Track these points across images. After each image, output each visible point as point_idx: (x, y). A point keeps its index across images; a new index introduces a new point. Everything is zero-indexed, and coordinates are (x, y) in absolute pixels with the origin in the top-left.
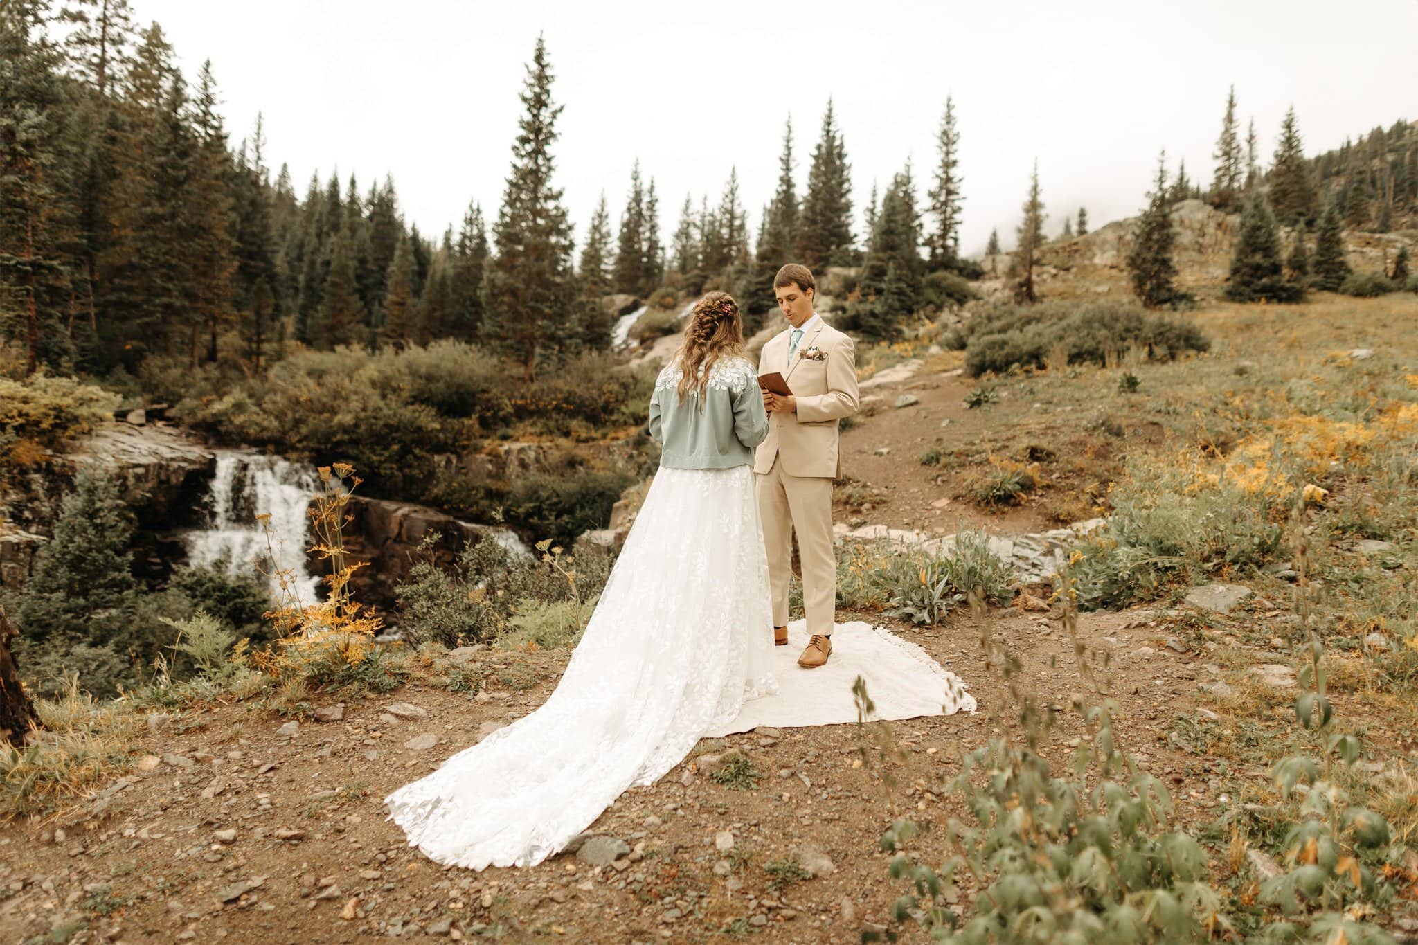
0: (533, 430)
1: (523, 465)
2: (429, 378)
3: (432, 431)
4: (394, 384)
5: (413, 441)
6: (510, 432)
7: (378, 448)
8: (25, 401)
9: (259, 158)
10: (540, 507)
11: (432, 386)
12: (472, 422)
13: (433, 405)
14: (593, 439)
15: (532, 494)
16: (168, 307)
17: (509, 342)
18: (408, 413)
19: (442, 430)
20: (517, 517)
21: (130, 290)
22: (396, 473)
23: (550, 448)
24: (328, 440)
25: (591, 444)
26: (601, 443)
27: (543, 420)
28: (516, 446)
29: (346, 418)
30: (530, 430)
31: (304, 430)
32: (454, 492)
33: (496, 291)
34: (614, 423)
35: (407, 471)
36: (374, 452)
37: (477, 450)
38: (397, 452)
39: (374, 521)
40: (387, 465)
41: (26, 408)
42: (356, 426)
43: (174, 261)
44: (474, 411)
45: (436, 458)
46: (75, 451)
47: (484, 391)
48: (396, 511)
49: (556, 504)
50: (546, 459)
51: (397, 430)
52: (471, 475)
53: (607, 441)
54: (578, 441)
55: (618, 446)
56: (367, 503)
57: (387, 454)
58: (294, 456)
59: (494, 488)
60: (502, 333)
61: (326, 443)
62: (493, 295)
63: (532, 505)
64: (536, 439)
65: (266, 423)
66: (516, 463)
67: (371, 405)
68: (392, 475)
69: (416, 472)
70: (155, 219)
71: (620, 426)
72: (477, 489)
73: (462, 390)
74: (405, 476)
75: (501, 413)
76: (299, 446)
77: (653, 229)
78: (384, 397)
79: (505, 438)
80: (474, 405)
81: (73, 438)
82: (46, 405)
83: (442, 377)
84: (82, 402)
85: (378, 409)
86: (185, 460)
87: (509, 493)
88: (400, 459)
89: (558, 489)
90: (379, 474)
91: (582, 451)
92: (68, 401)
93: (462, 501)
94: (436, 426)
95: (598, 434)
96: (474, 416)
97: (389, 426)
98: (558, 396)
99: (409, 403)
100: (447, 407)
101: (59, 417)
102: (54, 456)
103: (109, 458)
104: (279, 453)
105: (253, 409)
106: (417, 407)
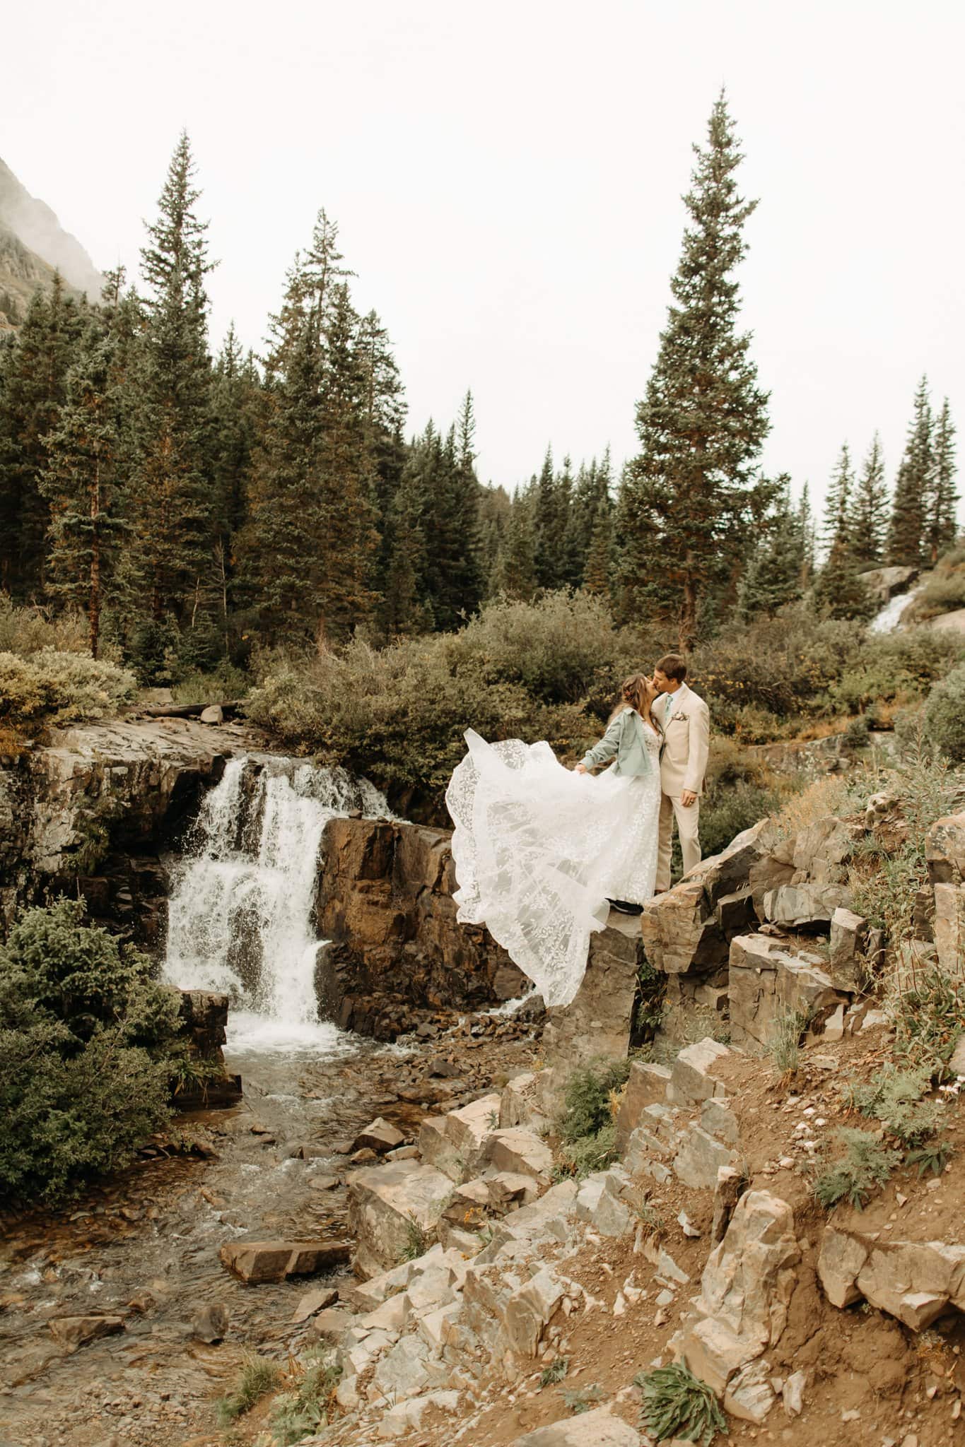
2: (526, 644)
3: (510, 723)
7: (430, 747)
9: (466, 445)
11: (528, 656)
12: (573, 711)
13: (524, 684)
14: (774, 739)
16: (290, 587)
17: (650, 587)
18: (478, 696)
24: (363, 735)
25: (768, 745)
26: (786, 745)
29: (387, 702)
31: (336, 718)
34: (813, 711)
36: (423, 754)
39: (406, 855)
40: (440, 773)
42: (403, 712)
44: (584, 693)
47: (607, 664)
48: (438, 843)
53: (797, 742)
54: (746, 741)
55: (815, 750)
56: (403, 829)
57: (441, 755)
58: (320, 756)
61: (362, 738)
65: (303, 713)
67: (431, 682)
71: (822, 717)
73: (574, 662)
76: (329, 742)
77: (946, 471)
78: (453, 673)
80: (591, 683)
81: (59, 726)
82: (33, 683)
83: (541, 641)
84: (82, 680)
85: (439, 688)
86: (183, 758)
91: (753, 756)
92: (62, 678)
94: (520, 714)
95: (784, 731)
96: (583, 703)
97: (446, 713)
98: (721, 667)
99: (489, 683)
100: (546, 690)
101: (49, 698)
102: (34, 748)
103: (88, 752)
104: (311, 752)
105: (300, 693)
106: (498, 687)
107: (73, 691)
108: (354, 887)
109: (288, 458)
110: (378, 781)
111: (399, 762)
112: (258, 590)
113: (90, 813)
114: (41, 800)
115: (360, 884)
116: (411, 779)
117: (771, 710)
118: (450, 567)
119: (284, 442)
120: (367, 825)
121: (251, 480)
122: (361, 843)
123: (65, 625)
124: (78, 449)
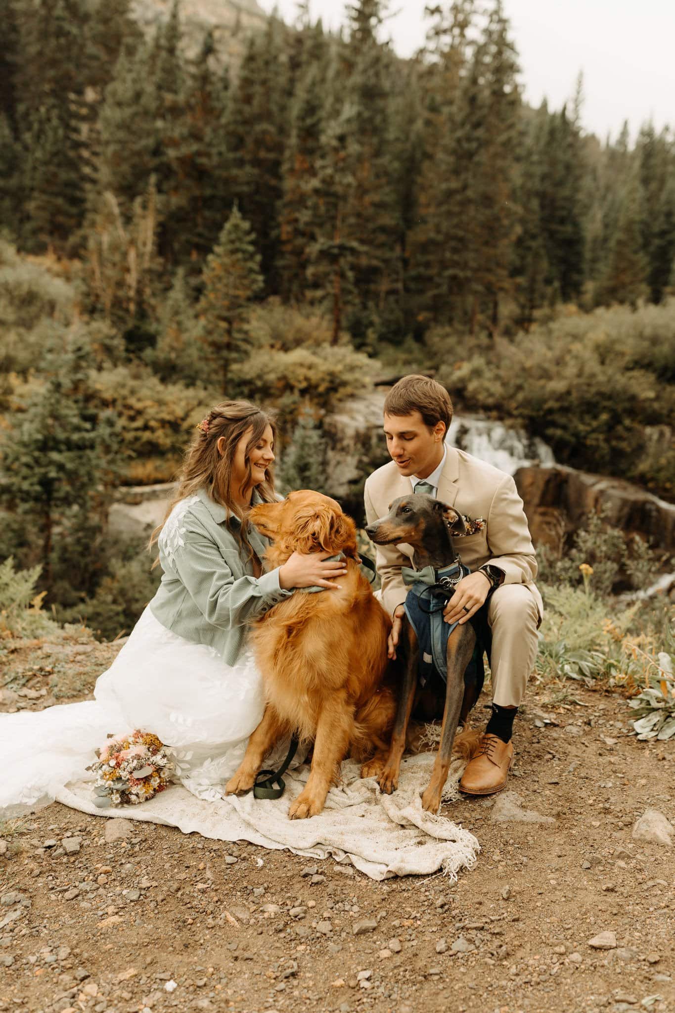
2: (655, 341)
3: (644, 400)
4: (618, 347)
5: (624, 411)
7: (587, 418)
8: (310, 367)
11: (656, 349)
13: (654, 371)
16: (454, 278)
18: (621, 380)
19: (657, 398)
21: (427, 265)
22: (603, 444)
24: (540, 409)
29: (558, 386)
31: (520, 396)
32: (661, 469)
35: (614, 443)
36: (582, 421)
38: (606, 422)
39: (571, 492)
40: (594, 436)
41: (311, 374)
42: (568, 393)
43: (461, 233)
45: (648, 430)
46: (341, 411)
48: (593, 485)
51: (609, 397)
56: (568, 475)
57: (595, 424)
58: (509, 422)
61: (538, 410)
65: (492, 390)
67: (587, 370)
68: (597, 447)
69: (624, 445)
70: (450, 194)
74: (613, 449)
76: (515, 413)
78: (603, 363)
81: (340, 400)
82: (323, 372)
83: (667, 339)
84: (352, 368)
85: (593, 376)
88: (610, 428)
90: (584, 445)
92: (339, 367)
93: (669, 480)
94: (651, 394)
97: (601, 394)
99: (628, 369)
100: (669, 374)
101: (332, 382)
102: (326, 415)
103: (361, 419)
104: (501, 419)
105: (488, 374)
106: (636, 373)
107: (347, 377)
108: (535, 512)
109: (456, 172)
110: (547, 440)
111: (564, 428)
112: (430, 279)
113: (366, 459)
114: (333, 449)
115: (541, 510)
116: (572, 439)
118: (557, 231)
119: (452, 159)
120: (545, 471)
121: (423, 188)
122: (541, 483)
123: (314, 320)
124: (326, 192)
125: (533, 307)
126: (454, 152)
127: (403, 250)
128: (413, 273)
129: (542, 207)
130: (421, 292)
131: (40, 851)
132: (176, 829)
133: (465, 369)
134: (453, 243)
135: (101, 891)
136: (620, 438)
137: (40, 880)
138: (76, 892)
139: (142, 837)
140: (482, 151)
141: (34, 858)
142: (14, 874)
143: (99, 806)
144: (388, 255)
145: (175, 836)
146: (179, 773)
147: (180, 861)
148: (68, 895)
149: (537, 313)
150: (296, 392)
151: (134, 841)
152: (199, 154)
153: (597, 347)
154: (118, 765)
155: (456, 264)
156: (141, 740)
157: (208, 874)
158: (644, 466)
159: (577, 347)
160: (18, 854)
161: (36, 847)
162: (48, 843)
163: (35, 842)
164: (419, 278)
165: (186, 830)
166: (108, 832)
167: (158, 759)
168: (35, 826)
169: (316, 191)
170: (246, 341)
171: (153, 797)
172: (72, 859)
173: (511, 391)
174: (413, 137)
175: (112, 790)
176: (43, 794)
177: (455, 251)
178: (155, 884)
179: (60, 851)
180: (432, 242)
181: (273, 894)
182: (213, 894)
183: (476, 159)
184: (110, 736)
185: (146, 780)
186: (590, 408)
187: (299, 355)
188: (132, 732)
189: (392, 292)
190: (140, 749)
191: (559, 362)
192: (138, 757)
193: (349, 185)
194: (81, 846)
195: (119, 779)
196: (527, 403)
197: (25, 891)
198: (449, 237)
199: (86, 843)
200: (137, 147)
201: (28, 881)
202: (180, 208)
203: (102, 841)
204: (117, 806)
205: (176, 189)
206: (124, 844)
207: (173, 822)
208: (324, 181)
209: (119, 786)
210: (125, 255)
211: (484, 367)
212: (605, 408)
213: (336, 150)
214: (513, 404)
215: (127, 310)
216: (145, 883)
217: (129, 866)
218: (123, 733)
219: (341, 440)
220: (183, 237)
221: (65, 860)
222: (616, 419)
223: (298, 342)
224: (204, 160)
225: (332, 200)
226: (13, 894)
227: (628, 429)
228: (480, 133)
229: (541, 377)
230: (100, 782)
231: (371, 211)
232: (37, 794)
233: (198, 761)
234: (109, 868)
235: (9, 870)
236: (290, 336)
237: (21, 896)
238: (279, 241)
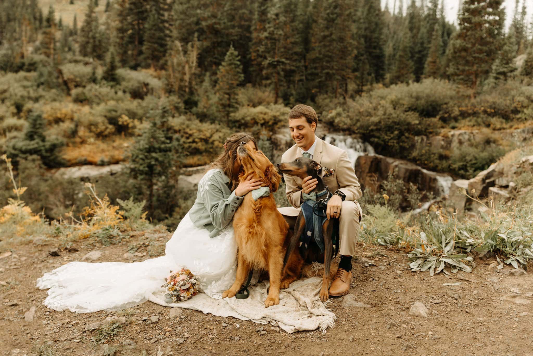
0: (469, 124)
1: (461, 142)
2: (418, 98)
3: (414, 125)
4: (401, 102)
5: (405, 129)
6: (457, 125)
7: (388, 133)
8: (265, 114)
10: (466, 166)
11: (419, 102)
12: (435, 120)
13: (418, 112)
14: (504, 129)
15: (463, 157)
16: (328, 74)
17: (462, 77)
18: (403, 116)
19: (420, 124)
20: (454, 170)
21: (316, 68)
22: (396, 145)
23: (477, 133)
24: (367, 130)
25: (502, 131)
26: (508, 131)
27: (475, 118)
28: (457, 132)
29: (375, 119)
30: (468, 123)
31: (358, 124)
32: (422, 155)
33: (456, 50)
34: (518, 119)
35: (401, 144)
36: (386, 134)
37: (437, 134)
38: (397, 135)
39: (383, 167)
40: (392, 141)
41: (266, 117)
42: (380, 122)
43: (330, 54)
44: (438, 114)
45: (416, 138)
46: (279, 133)
47: (446, 104)
48: (392, 163)
49: (475, 164)
50: (474, 139)
51: (398, 124)
52: (433, 146)
53: (512, 130)
54: (494, 129)
55: (518, 133)
56: (381, 159)
57: (392, 136)
58: (354, 136)
59: (443, 154)
60: (458, 72)
61: (366, 130)
62: (455, 52)
63: (461, 164)
64: (470, 128)
65: (346, 122)
66: (457, 141)
67: (388, 112)
68: (394, 146)
69: (405, 145)
70: (325, 37)
71: (521, 121)
72: (434, 154)
73: (434, 104)
74: (401, 147)
75: (452, 115)
76: (356, 131)
78: (395, 109)
79: (453, 128)
80: (440, 111)
81: (279, 128)
82: (271, 116)
83: (423, 97)
84: (283, 114)
85: (391, 114)
87: (451, 157)
88: (399, 137)
89: (477, 156)
90: (388, 145)
91: (496, 135)
92: (278, 114)
93: (426, 160)
94: (417, 122)
95: (508, 126)
96: (438, 117)
97: (395, 123)
98: (486, 105)
99: (406, 111)
100: (425, 113)
101: (275, 120)
102: (273, 135)
103: (288, 136)
104: (350, 134)
105: (344, 115)
106: (409, 113)
107: (282, 118)
108: (367, 176)
109: (327, 28)
110: (372, 144)
111: (378, 138)
112: (317, 74)
114: (276, 149)
115: (369, 174)
116: (383, 143)
117: (503, 118)
118: (373, 52)
119: (325, 22)
120: (370, 157)
121: (313, 35)
122: (369, 163)
123: (267, 94)
124: (271, 38)
125: (363, 85)
126: (326, 19)
127: (305, 62)
128: (309, 72)
129: (366, 42)
130: (313, 80)
131: (141, 322)
132: (201, 312)
133: (334, 113)
134: (327, 59)
135: (167, 339)
136: (403, 142)
137: (140, 334)
138: (156, 339)
139: (185, 315)
140: (338, 18)
141: (138, 325)
142: (129, 332)
143: (167, 303)
144: (298, 64)
145: (201, 315)
146: (201, 287)
147: (202, 326)
148: (152, 341)
149: (365, 88)
150: (259, 125)
151: (182, 317)
152: (215, 23)
153: (392, 102)
154: (175, 284)
155: (328, 68)
156: (184, 273)
157: (215, 331)
158: (415, 154)
159: (383, 102)
160: (131, 323)
161: (139, 320)
162: (144, 318)
163: (139, 318)
164: (312, 74)
165: (206, 312)
166: (171, 314)
167: (193, 281)
168: (139, 311)
169: (266, 38)
170: (237, 103)
171: (191, 298)
172: (155, 325)
173: (354, 122)
174: (308, 13)
175: (172, 295)
176: (143, 298)
177: (328, 62)
178: (191, 336)
179: (149, 322)
180: (317, 58)
181: (243, 340)
182: (216, 340)
183: (336, 22)
184: (171, 272)
185: (187, 290)
186: (390, 129)
187: (260, 109)
188: (180, 269)
189: (301, 80)
190: (185, 277)
191: (375, 109)
192: (183, 280)
193: (281, 35)
194: (159, 320)
195: (176, 290)
196: (361, 127)
197: (133, 339)
198: (325, 56)
199: (161, 318)
200: (189, 22)
201: (135, 335)
202: (208, 47)
203: (168, 317)
204: (175, 302)
205: (206, 39)
206: (178, 319)
207: (199, 309)
208: (269, 33)
209: (175, 293)
210: (184, 67)
211: (342, 112)
212: (396, 128)
213: (274, 19)
214: (356, 128)
215: (185, 91)
216: (186, 335)
217: (179, 328)
218: (177, 270)
219: (280, 145)
220: (209, 60)
221: (151, 326)
222: (402, 133)
223: (260, 103)
224: (218, 26)
225: (273, 41)
226: (128, 340)
227: (407, 138)
228: (337, 11)
229: (367, 116)
230: (167, 292)
231: (290, 46)
232: (140, 298)
233: (210, 282)
234: (171, 329)
235: (126, 330)
236: (256, 101)
237: (131, 341)
238: (250, 60)
